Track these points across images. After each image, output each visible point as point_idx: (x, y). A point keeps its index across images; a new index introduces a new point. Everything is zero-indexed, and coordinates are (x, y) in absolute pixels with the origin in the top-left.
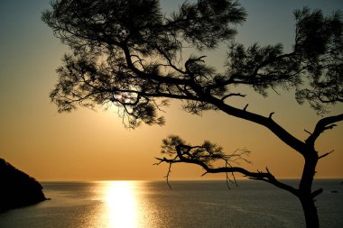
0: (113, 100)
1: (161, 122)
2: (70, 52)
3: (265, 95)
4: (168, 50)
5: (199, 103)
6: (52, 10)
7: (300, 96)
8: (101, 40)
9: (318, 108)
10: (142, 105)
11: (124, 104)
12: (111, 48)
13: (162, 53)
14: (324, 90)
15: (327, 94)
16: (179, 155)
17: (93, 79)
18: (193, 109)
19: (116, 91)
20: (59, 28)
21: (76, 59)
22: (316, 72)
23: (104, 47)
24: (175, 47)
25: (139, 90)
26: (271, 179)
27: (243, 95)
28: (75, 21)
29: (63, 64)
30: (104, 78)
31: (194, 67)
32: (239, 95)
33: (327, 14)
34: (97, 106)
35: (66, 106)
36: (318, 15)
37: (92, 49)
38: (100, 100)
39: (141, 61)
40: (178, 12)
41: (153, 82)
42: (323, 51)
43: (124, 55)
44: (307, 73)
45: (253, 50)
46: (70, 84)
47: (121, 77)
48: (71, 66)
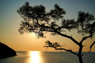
0: (34, 32)
1: (45, 37)
2: (23, 20)
3: (70, 31)
4: (47, 20)
5: (54, 33)
6: (19, 10)
7: (79, 32)
8: (31, 17)
9: (83, 34)
10: (41, 33)
11: (36, 33)
12: (33, 19)
13: (45, 21)
14: (84, 30)
15: (85, 31)
16: (49, 45)
17: (29, 27)
18: (53, 34)
19: (34, 30)
20: (21, 14)
21: (25, 22)
22: (83, 26)
23: (32, 19)
24: (49, 19)
25: (40, 29)
26: (71, 51)
27: (65, 31)
28: (25, 12)
29: (22, 23)
30: (32, 27)
31: (53, 24)
32: (64, 31)
33: (86, 13)
34: (30, 33)
36: (83, 13)
37: (29, 20)
38: (30, 32)
39: (40, 22)
41: (43, 28)
42: (84, 21)
43: (36, 21)
44: (80, 26)
45: (68, 20)
46: (23, 28)
47: (36, 26)
48: (23, 23)
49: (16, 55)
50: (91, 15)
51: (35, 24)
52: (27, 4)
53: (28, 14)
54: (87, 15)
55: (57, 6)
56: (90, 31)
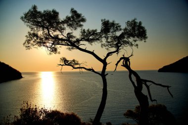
0: (44, 46)
3: (92, 45)
4: (61, 30)
5: (71, 47)
6: (24, 16)
7: (102, 45)
8: (40, 26)
9: (108, 49)
11: (48, 47)
12: (43, 29)
13: (59, 31)
15: (110, 45)
16: (65, 63)
17: (37, 39)
18: (69, 49)
19: (44, 43)
20: (26, 22)
21: (32, 32)
22: (107, 38)
23: (41, 29)
24: (64, 29)
25: (52, 42)
26: (93, 70)
27: (85, 45)
28: (31, 20)
29: (28, 35)
30: (41, 39)
31: (69, 36)
33: (111, 21)
34: (39, 48)
35: (28, 47)
36: (108, 21)
37: (37, 29)
38: (40, 46)
39: (53, 33)
40: (65, 18)
41: (57, 40)
42: (109, 32)
43: (47, 32)
44: (104, 38)
45: (88, 30)
46: (30, 40)
47: (46, 39)
48: (30, 34)
49: (22, 77)
50: (118, 24)
51: (45, 36)
52: (35, 8)
53: (35, 21)
54: (113, 24)
55: (74, 12)
56: (117, 44)
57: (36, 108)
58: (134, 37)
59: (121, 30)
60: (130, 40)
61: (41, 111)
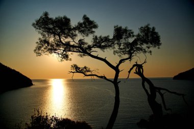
0: (55, 53)
2: (41, 37)
3: (104, 51)
4: (73, 36)
5: (83, 54)
6: (35, 23)
7: (115, 52)
8: (51, 33)
9: (120, 56)
11: (59, 54)
12: (54, 36)
13: (71, 37)
14: (122, 51)
16: (76, 70)
17: (48, 46)
18: (81, 56)
19: (56, 50)
20: (37, 29)
21: (43, 39)
22: (120, 45)
23: (52, 35)
24: (75, 35)
25: (64, 49)
26: (105, 78)
27: (97, 52)
28: (43, 26)
29: (39, 41)
30: (52, 46)
31: (81, 42)
32: (95, 51)
33: (123, 27)
34: (49, 54)
35: (39, 54)
36: (121, 28)
37: (48, 36)
38: (51, 53)
39: (64, 40)
40: (77, 24)
41: (68, 47)
42: (121, 38)
43: (58, 38)
44: (117, 45)
45: (100, 37)
46: (40, 47)
47: (58, 45)
48: (41, 41)
49: (32, 85)
50: (131, 30)
51: (56, 42)
52: (46, 14)
53: (47, 28)
54: (126, 30)
55: (86, 19)
56: (129, 51)
57: (47, 116)
58: (147, 43)
59: (133, 36)
60: (143, 46)
61: (51, 119)
